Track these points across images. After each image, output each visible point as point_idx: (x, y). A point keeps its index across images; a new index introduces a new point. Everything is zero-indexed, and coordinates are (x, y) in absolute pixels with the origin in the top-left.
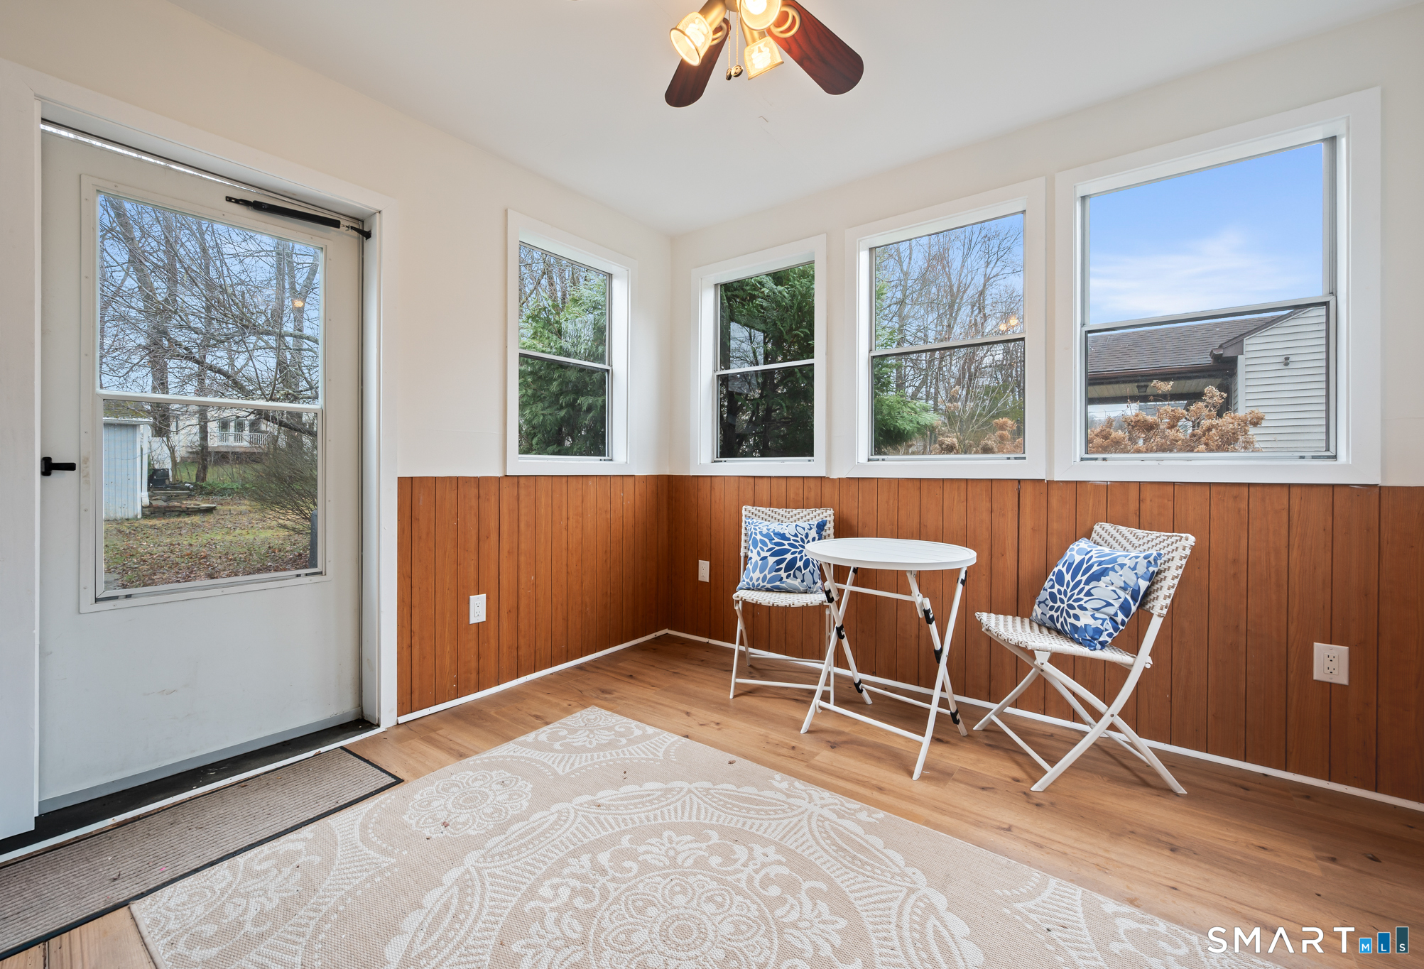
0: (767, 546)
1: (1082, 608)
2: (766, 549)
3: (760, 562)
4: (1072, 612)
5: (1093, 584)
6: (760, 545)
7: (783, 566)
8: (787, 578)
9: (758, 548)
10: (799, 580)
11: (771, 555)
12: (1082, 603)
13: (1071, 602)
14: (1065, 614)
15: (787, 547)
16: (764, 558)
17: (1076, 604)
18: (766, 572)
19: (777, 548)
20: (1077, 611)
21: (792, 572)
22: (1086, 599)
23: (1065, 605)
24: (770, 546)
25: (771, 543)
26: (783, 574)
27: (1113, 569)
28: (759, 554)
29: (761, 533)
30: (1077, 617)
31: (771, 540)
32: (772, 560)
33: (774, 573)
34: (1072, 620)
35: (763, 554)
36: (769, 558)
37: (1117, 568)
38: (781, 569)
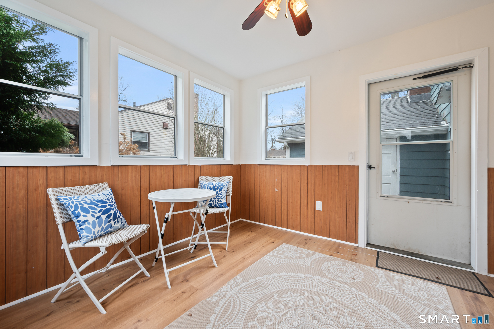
0: (97, 210)
1: (222, 198)
2: (97, 211)
3: (97, 221)
4: (219, 200)
5: (221, 191)
6: (91, 210)
7: (111, 218)
8: (114, 224)
9: (91, 213)
10: (120, 223)
11: (102, 214)
12: (221, 197)
13: (218, 198)
14: (217, 201)
15: (108, 207)
16: (98, 217)
17: (219, 198)
18: (103, 225)
19: (104, 209)
20: (221, 199)
21: (116, 220)
22: (221, 196)
23: (216, 199)
24: (99, 209)
25: (99, 207)
26: (112, 223)
27: (223, 187)
28: (93, 216)
29: (86, 203)
30: (221, 201)
31: (97, 205)
32: (104, 217)
33: (108, 224)
34: (220, 202)
35: (97, 215)
36: (102, 216)
37: (224, 186)
38: (111, 220)
